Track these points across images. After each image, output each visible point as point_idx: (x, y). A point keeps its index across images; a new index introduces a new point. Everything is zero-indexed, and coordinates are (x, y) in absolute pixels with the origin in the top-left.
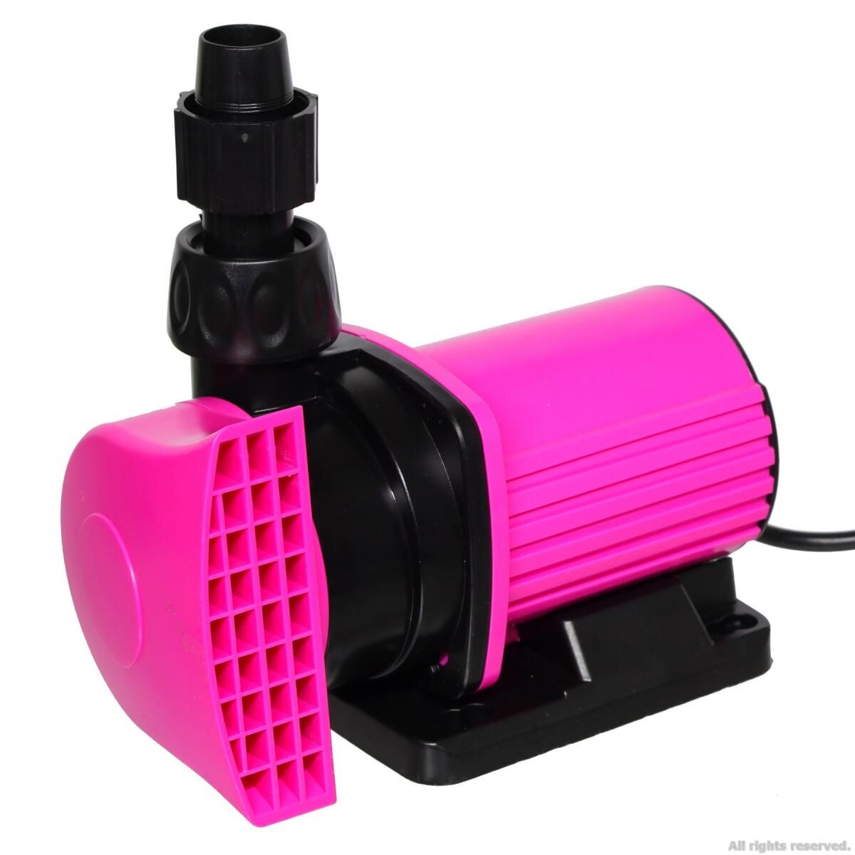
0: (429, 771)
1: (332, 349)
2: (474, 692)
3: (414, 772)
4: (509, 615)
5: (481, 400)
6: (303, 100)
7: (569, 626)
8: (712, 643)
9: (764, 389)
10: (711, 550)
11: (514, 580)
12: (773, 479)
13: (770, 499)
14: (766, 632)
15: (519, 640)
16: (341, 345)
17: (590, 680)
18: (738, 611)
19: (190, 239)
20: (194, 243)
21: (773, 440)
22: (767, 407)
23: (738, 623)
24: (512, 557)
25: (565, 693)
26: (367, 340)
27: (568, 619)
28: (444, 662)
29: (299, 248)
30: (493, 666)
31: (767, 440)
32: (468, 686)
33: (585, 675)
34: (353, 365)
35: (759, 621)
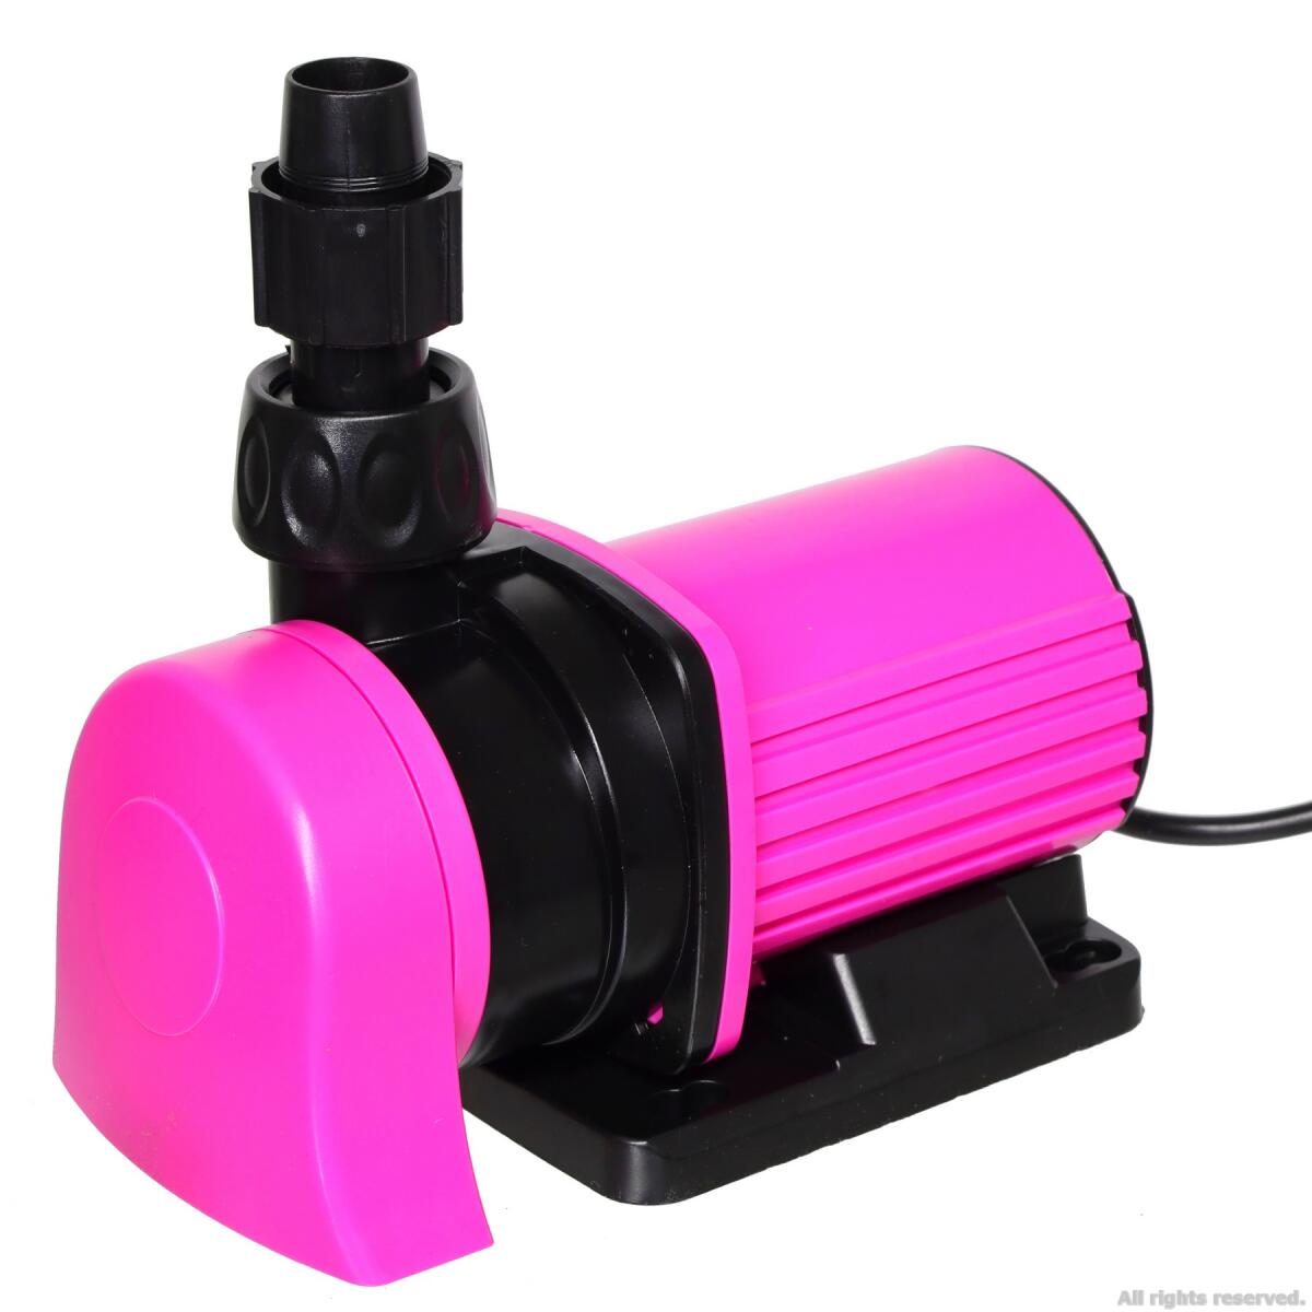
1: (480, 548)
2: (701, 1064)
3: (612, 1185)
4: (755, 946)
5: (711, 621)
6: (441, 171)
7: (840, 962)
8: (1056, 985)
9: (1130, 601)
10: (1049, 845)
11: (762, 893)
12: (1143, 736)
13: (1140, 766)
14: (1135, 965)
15: (763, 983)
16: (496, 542)
17: (874, 1043)
18: (1091, 936)
19: (268, 382)
20: (275, 388)
21: (1144, 678)
22: (1134, 627)
23: (1092, 954)
24: (759, 858)
25: (838, 1063)
26: (534, 532)
27: (839, 952)
28: (655, 1018)
29: (436, 395)
30: (730, 1024)
31: (1135, 677)
32: (692, 1054)
33: (866, 1036)
34: (515, 572)
35: (1123, 950)
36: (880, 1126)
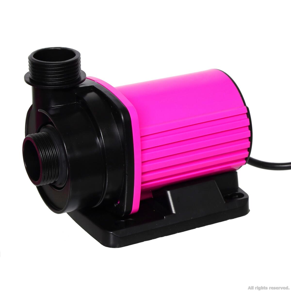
0: (112, 242)
1: (82, 85)
2: (128, 214)
4: (142, 187)
5: (133, 105)
7: (169, 193)
8: (225, 202)
9: (248, 108)
11: (143, 174)
12: (250, 142)
13: (249, 150)
14: (247, 199)
15: (153, 197)
16: (86, 83)
17: (175, 213)
18: (239, 192)
21: (250, 128)
22: (248, 115)
23: (237, 196)
24: (142, 165)
25: (165, 217)
26: (97, 82)
27: (168, 190)
30: (136, 206)
31: (248, 127)
32: (126, 212)
33: (174, 212)
34: (91, 91)
35: (245, 195)
36: (175, 234)
